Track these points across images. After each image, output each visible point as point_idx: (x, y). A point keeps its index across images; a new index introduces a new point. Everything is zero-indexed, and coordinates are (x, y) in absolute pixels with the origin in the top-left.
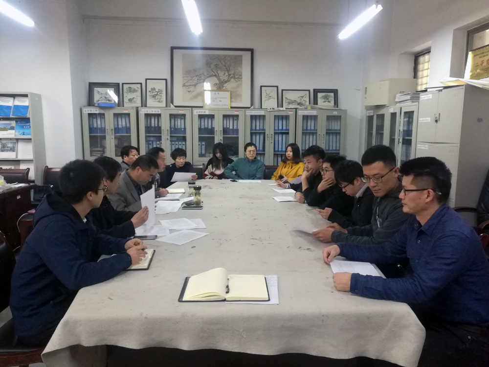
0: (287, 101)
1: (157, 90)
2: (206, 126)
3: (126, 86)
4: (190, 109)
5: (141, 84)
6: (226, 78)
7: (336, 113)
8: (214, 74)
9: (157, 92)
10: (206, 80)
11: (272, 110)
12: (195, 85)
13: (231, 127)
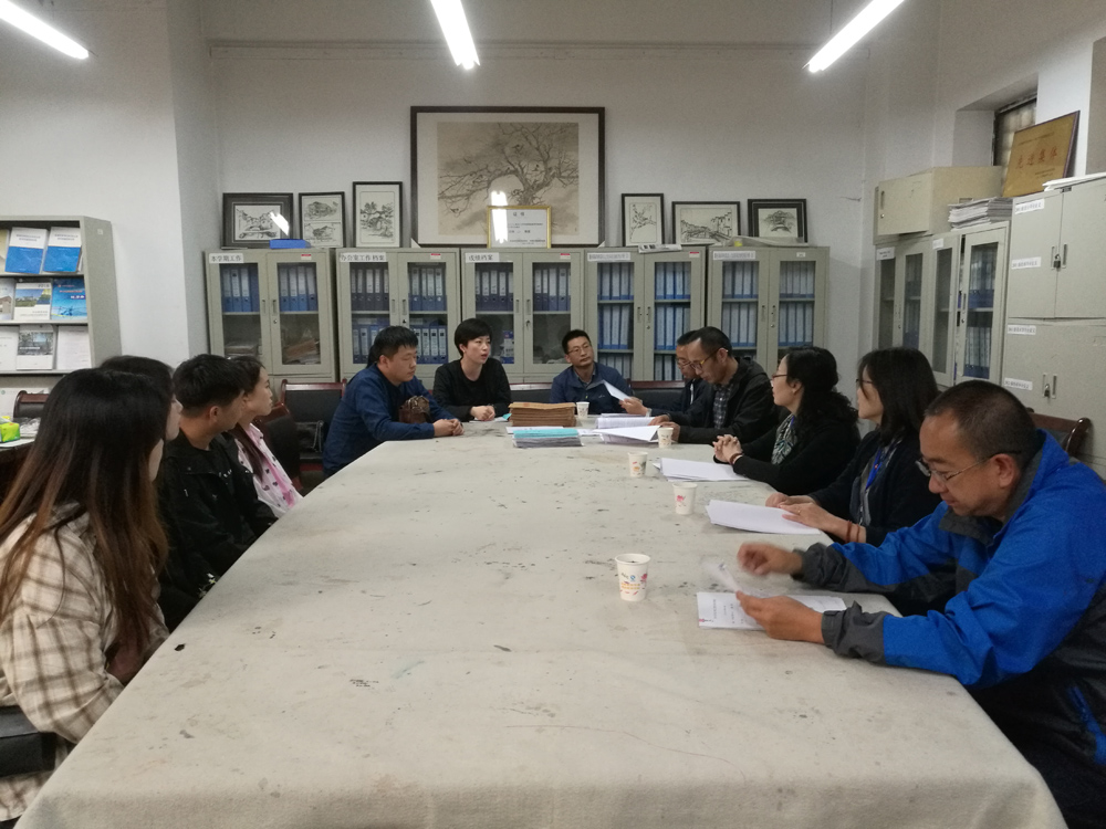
0: (685, 229)
1: (381, 210)
2: (494, 291)
3: (307, 201)
4: (457, 250)
5: (342, 194)
6: (541, 178)
7: (804, 255)
8: (512, 168)
9: (381, 213)
10: (493, 183)
11: (649, 250)
12: (468, 197)
13: (553, 293)
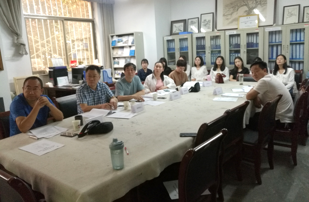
0: (308, 16)
3: (190, 21)
4: (224, 31)
5: (198, 18)
6: (254, 5)
8: (245, 4)
9: (208, 22)
10: (239, 10)
12: (231, 14)
